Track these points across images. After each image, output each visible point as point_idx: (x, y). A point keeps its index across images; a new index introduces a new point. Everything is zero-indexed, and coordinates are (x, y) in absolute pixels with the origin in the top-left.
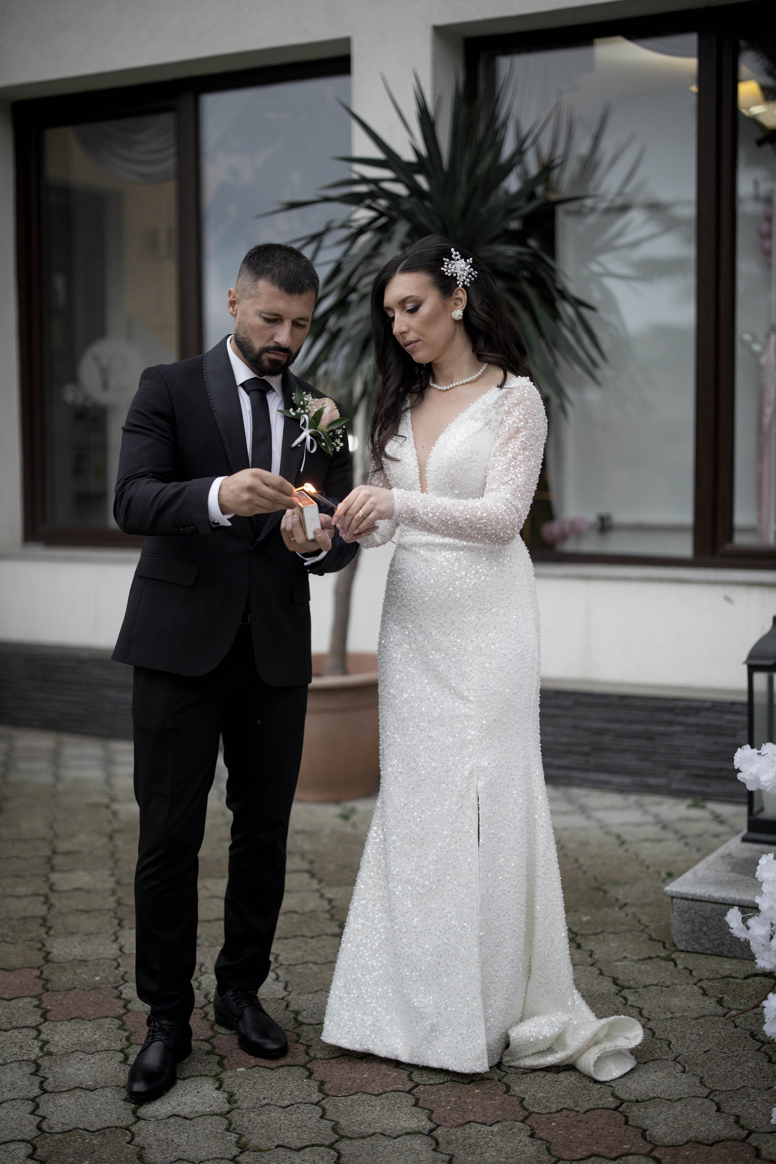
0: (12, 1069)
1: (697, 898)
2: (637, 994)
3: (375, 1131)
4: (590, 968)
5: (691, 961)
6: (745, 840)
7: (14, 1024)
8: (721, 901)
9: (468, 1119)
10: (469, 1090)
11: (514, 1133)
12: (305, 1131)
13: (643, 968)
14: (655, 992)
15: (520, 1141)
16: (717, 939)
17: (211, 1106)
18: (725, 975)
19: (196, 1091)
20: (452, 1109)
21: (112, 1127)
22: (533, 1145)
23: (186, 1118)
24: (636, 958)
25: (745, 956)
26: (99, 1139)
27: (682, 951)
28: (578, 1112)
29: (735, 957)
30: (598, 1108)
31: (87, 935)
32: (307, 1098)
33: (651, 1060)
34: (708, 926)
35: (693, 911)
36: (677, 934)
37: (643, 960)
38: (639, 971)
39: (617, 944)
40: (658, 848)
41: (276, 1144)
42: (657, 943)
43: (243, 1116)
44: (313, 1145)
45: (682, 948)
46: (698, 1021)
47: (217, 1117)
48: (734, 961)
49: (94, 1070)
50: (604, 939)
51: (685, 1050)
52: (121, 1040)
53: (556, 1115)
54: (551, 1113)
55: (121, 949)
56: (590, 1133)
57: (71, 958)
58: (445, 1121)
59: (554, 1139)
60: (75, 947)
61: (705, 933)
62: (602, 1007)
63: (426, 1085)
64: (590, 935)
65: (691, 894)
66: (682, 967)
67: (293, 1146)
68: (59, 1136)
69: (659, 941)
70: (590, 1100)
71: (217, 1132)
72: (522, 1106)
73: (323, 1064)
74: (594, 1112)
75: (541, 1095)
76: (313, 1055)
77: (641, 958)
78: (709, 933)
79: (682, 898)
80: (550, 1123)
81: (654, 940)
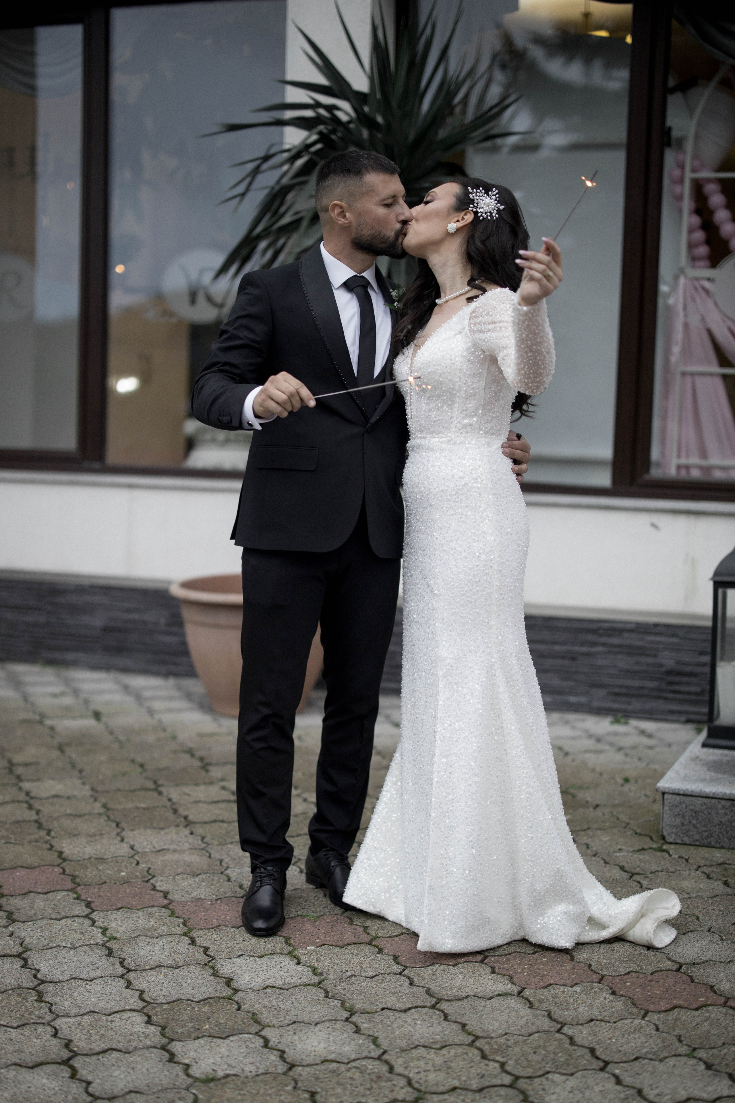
0: (85, 952)
1: (689, 794)
2: (647, 879)
3: (467, 994)
4: (594, 858)
5: (683, 851)
6: (704, 745)
7: (63, 914)
8: (711, 795)
9: (548, 983)
10: (536, 959)
11: (595, 992)
12: (402, 996)
13: (642, 857)
14: (664, 877)
15: (605, 998)
16: (705, 831)
17: (301, 978)
18: (719, 862)
19: (279, 966)
20: (529, 975)
21: (214, 998)
22: (618, 1001)
23: (281, 988)
24: (631, 850)
25: (732, 846)
26: (207, 1008)
27: (671, 843)
28: (645, 973)
29: (722, 848)
30: (661, 971)
31: (91, 836)
32: (388, 969)
33: (688, 932)
34: (697, 819)
35: (684, 806)
36: (667, 828)
37: (638, 851)
38: (640, 860)
39: (608, 838)
41: (380, 1007)
42: (643, 837)
43: (335, 986)
44: (416, 1007)
45: (671, 840)
46: (715, 899)
47: (312, 987)
48: (723, 851)
49: (167, 951)
50: (594, 835)
51: (714, 923)
52: (179, 926)
53: (626, 977)
54: (621, 975)
55: (132, 847)
56: (665, 990)
57: (86, 857)
58: (528, 984)
59: (634, 995)
60: (85, 847)
61: (694, 826)
62: (622, 890)
63: (495, 956)
64: (578, 831)
65: (683, 790)
66: (677, 856)
67: (397, 1008)
68: (166, 1005)
69: (646, 835)
70: (651, 964)
71: (319, 1000)
72: (592, 970)
73: (387, 941)
74: (660, 974)
75: (605, 961)
76: (374, 935)
77: (636, 849)
78: (698, 825)
79: (674, 794)
80: (625, 983)
81: (640, 834)
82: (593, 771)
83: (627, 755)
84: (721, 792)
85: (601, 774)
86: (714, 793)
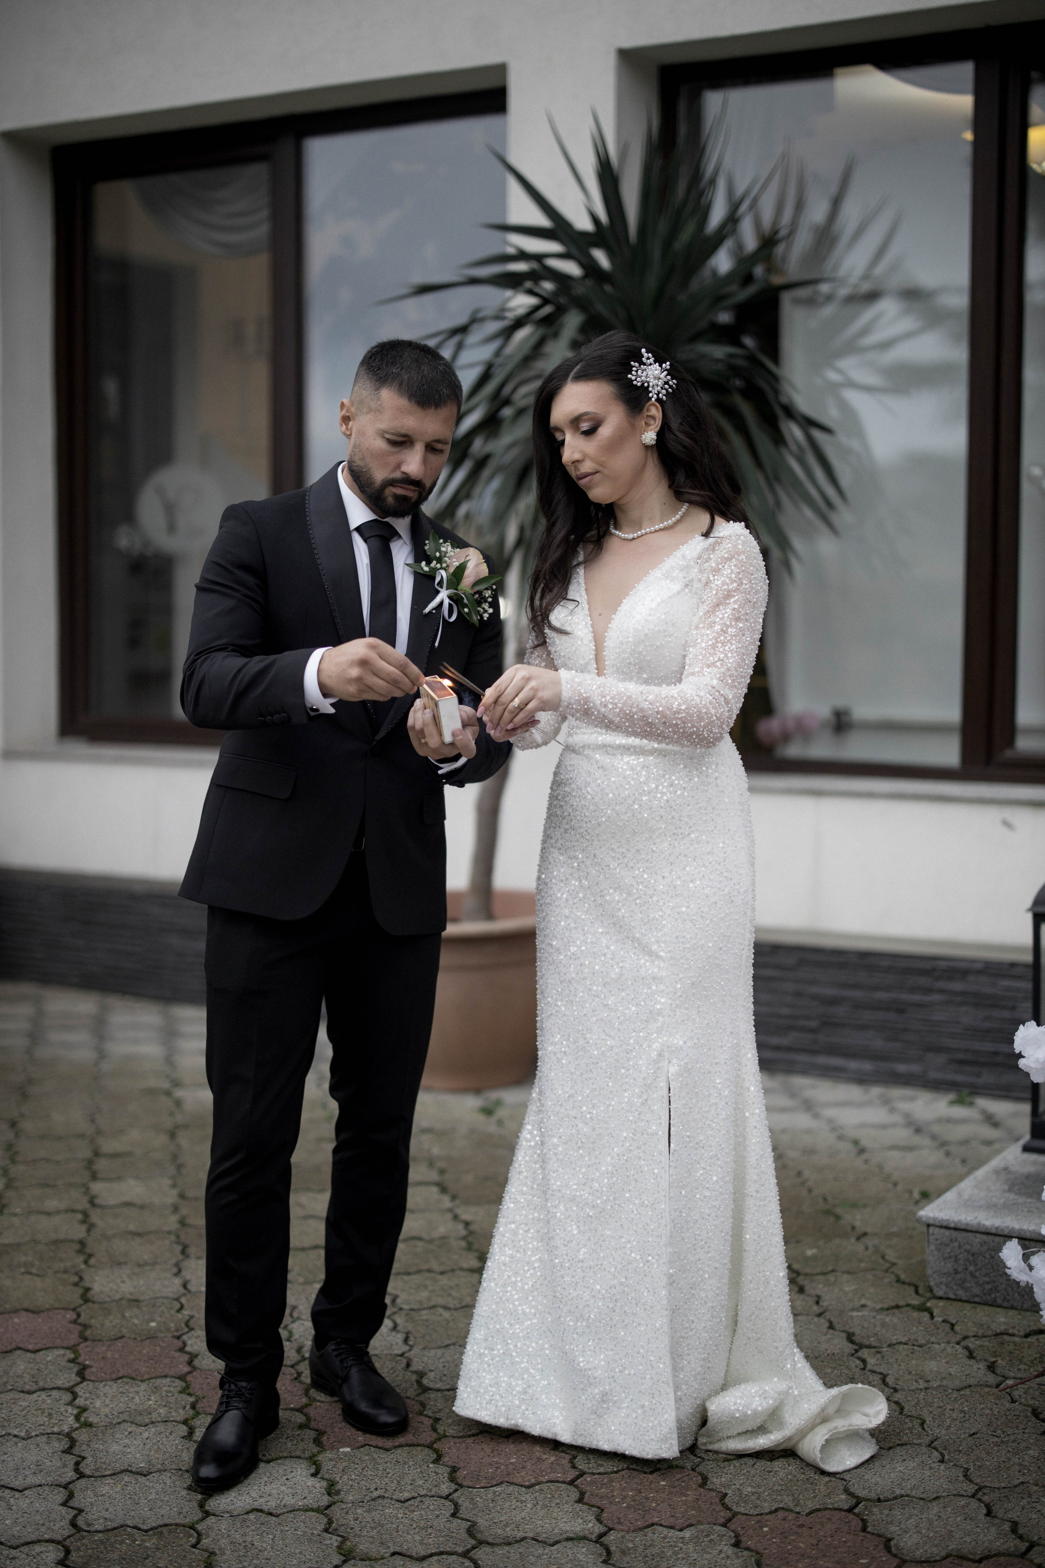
0: (38, 1445)
1: (962, 1227)
2: (879, 1356)
3: (524, 1535)
4: (816, 1319)
5: (953, 1312)
6: (1026, 1149)
7: (41, 1384)
8: (994, 1231)
9: (650, 1521)
10: (652, 1482)
11: (711, 1540)
12: (430, 1534)
13: (887, 1320)
14: (904, 1353)
15: (721, 1551)
16: (988, 1283)
17: (305, 1498)
18: (998, 1331)
19: (285, 1478)
20: (628, 1507)
21: (171, 1525)
22: (738, 1558)
23: (271, 1514)
24: (878, 1307)
25: (1026, 1306)
26: (154, 1540)
27: (941, 1298)
28: (798, 1513)
29: (1012, 1308)
30: (826, 1509)
31: (140, 1265)
32: (434, 1489)
33: (898, 1445)
34: (976, 1265)
35: (956, 1244)
36: (934, 1275)
37: (888, 1309)
38: (883, 1324)
39: (853, 1288)
40: (910, 1158)
41: (392, 1550)
42: (906, 1286)
43: (347, 1513)
44: (441, 1553)
45: (940, 1293)
46: (962, 1393)
47: (313, 1514)
48: (1011, 1313)
49: (147, 1447)
50: (836, 1281)
51: (943, 1432)
52: (184, 1408)
53: (769, 1517)
54: (762, 1514)
55: (185, 1286)
56: (815, 1542)
57: (118, 1297)
58: (619, 1523)
59: (765, 1549)
60: (123, 1282)
61: (972, 1275)
62: (832, 1372)
63: (594, 1474)
64: (817, 1274)
65: (953, 1221)
66: (940, 1319)
67: (414, 1554)
68: (100, 1535)
69: (910, 1284)
70: (815, 1497)
71: (312, 1534)
72: (723, 1504)
73: (455, 1443)
74: (820, 1514)
75: (749, 1489)
76: (442, 1432)
77: (886, 1306)
78: (977, 1274)
79: (941, 1227)
80: (761, 1528)
81: (904, 1283)
82: (888, 1178)
83: (948, 1154)
84: (1007, 1227)
85: (895, 1184)
86: (997, 1228)
